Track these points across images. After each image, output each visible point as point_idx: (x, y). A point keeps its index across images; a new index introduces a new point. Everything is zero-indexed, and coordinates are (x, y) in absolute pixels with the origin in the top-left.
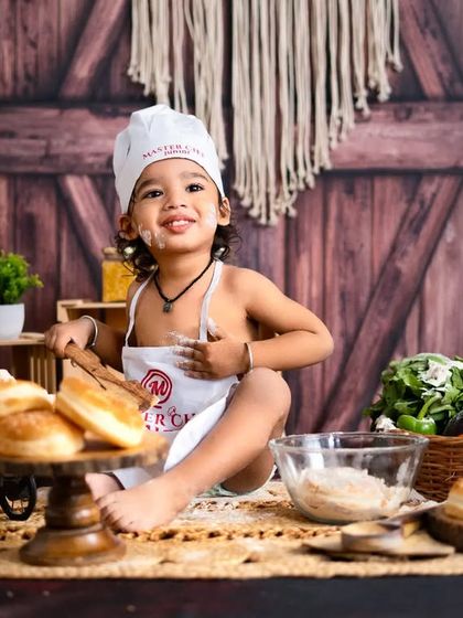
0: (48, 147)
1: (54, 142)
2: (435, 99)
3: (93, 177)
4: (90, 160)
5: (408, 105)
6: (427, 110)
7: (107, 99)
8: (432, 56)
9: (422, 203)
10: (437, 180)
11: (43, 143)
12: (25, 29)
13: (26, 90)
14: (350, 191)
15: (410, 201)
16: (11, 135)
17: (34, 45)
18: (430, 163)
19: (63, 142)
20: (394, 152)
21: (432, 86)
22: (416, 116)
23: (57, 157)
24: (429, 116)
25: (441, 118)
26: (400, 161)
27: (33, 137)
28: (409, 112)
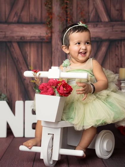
0: (113, 29)
1: (111, 30)
2: (14, 42)
3: (101, 21)
4: (102, 26)
5: (21, 41)
6: (16, 39)
7: (97, 42)
8: (16, 53)
9: (17, 15)
10: (13, 21)
11: (114, 30)
12: (118, 59)
13: (118, 43)
14: (35, 18)
15: (20, 16)
16: (122, 31)
17: (116, 55)
18: (15, 25)
19: (109, 30)
20: (24, 29)
21: (15, 45)
22: (19, 38)
23: (110, 26)
24: (16, 38)
25: (13, 37)
26: (23, 26)
27: (116, 31)
28: (21, 39)
